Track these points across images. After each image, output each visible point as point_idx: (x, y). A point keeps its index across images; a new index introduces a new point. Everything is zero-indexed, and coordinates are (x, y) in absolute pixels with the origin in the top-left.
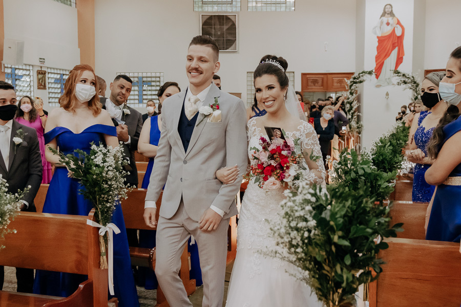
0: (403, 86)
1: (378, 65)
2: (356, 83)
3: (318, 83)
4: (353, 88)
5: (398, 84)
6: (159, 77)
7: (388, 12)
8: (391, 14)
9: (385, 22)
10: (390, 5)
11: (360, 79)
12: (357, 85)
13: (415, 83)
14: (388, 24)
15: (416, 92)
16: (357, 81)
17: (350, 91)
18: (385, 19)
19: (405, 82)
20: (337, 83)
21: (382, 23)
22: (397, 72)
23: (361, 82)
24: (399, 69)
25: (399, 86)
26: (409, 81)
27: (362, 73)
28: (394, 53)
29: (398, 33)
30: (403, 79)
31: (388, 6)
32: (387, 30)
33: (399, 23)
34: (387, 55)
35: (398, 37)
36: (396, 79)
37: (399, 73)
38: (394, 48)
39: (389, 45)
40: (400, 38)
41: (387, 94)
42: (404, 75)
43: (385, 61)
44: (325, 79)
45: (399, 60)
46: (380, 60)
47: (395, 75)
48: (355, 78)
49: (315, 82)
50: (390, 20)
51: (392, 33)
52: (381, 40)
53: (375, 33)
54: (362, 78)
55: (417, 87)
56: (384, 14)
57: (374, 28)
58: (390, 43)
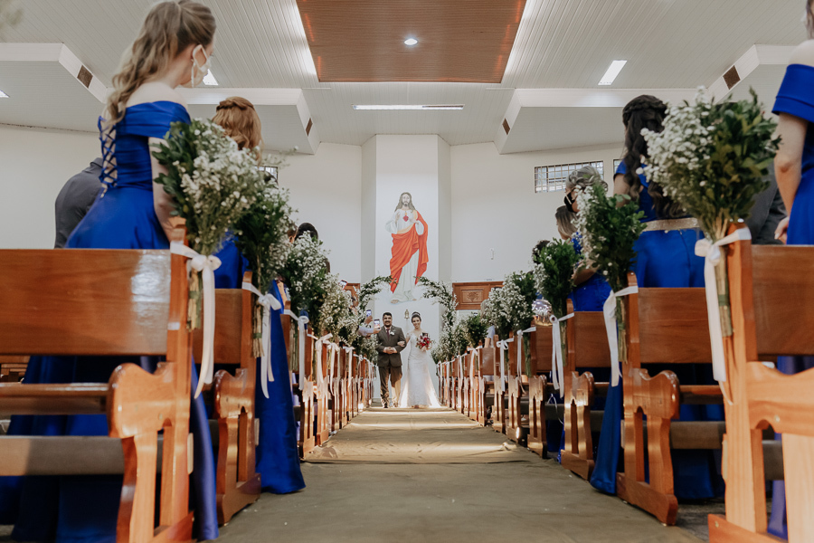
0: (432, 299)
1: (394, 273)
2: (368, 293)
4: (364, 299)
5: (426, 296)
7: (405, 203)
8: (410, 205)
9: (402, 216)
10: (409, 194)
11: (374, 288)
12: (371, 296)
13: (447, 295)
14: (406, 218)
15: (449, 307)
16: (371, 290)
18: (402, 212)
19: (434, 294)
21: (398, 216)
23: (375, 292)
25: (427, 299)
26: (440, 292)
27: (377, 280)
28: (415, 257)
29: (420, 231)
30: (432, 289)
31: (406, 196)
32: (405, 227)
33: (420, 218)
34: (406, 260)
35: (420, 237)
36: (422, 289)
37: (426, 281)
38: (414, 251)
39: (408, 247)
40: (423, 238)
41: (407, 313)
42: (432, 284)
43: (403, 268)
45: (422, 266)
46: (396, 267)
48: (367, 287)
50: (409, 213)
51: (411, 231)
52: (397, 240)
53: (390, 230)
54: (376, 287)
55: (449, 300)
56: (401, 205)
57: (387, 223)
58: (409, 245)
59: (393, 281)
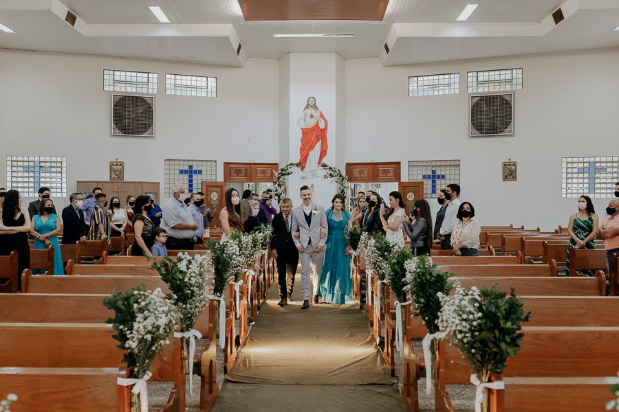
0: (330, 179)
1: (303, 158)
2: (284, 175)
3: (241, 173)
4: (281, 180)
5: (326, 177)
6: (61, 162)
7: (311, 105)
8: (315, 107)
9: (309, 114)
10: (314, 98)
11: (288, 171)
12: (285, 177)
13: (341, 176)
14: (312, 116)
15: (342, 185)
16: (285, 173)
17: (278, 183)
18: (309, 112)
19: (331, 176)
20: (261, 173)
21: (306, 115)
23: (289, 174)
25: (326, 179)
26: (336, 174)
27: (290, 165)
28: (319, 145)
29: (322, 126)
30: (330, 172)
31: (312, 99)
32: (311, 123)
33: (322, 116)
34: (312, 147)
35: (322, 130)
36: (323, 172)
37: (326, 166)
38: (318, 141)
39: (313, 137)
40: (324, 131)
42: (330, 168)
43: (310, 153)
44: (249, 169)
45: (323, 153)
46: (305, 152)
48: (282, 170)
49: (238, 172)
50: (314, 112)
51: (315, 126)
52: (306, 132)
53: (300, 125)
54: (290, 170)
55: (343, 180)
56: (308, 106)
57: (298, 119)
58: (314, 136)
59: (301, 165)
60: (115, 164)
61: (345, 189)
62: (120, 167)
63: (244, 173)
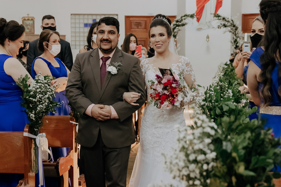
0: (223, 29)
1: (199, 9)
2: (178, 26)
3: (141, 26)
4: (176, 30)
5: (219, 27)
11: (182, 22)
12: (180, 28)
13: (234, 26)
15: (236, 35)
16: (180, 24)
19: (225, 26)
22: (217, 16)
23: (183, 25)
24: (219, 12)
25: (220, 29)
26: (229, 24)
27: (184, 16)
30: (223, 22)
36: (217, 22)
37: (219, 16)
41: (208, 37)
42: (224, 19)
43: (206, 5)
44: (148, 22)
45: (219, 4)
46: (201, 4)
47: (215, 18)
48: (177, 21)
49: (138, 24)
54: (184, 22)
55: (236, 29)
60: (26, 19)
61: (238, 39)
62: (31, 22)
63: (143, 26)
